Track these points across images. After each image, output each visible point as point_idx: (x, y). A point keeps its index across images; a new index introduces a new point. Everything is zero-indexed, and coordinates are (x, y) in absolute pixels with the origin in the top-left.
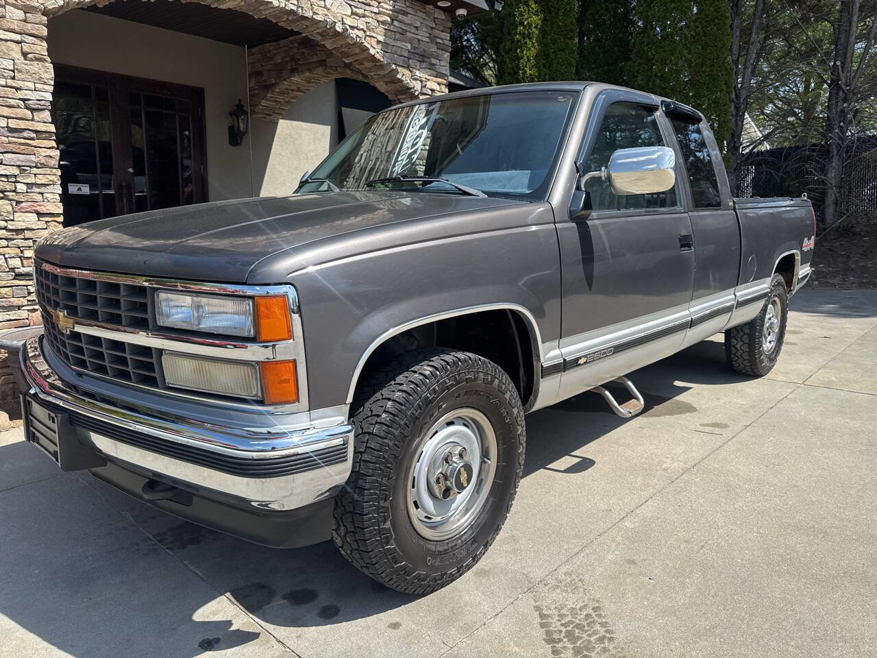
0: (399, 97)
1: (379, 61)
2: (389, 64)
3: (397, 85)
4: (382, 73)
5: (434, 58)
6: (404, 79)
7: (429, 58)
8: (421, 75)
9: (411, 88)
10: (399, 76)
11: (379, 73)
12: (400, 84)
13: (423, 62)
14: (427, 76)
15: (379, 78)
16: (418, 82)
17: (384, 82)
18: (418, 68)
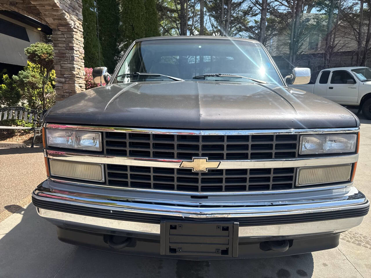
0: (59, 28)
1: (58, 7)
2: (62, 10)
3: (63, 21)
4: (55, 13)
5: (77, 10)
6: (67, 19)
7: (75, 10)
8: (74, 18)
9: (70, 24)
10: (66, 17)
11: (53, 13)
12: (65, 21)
13: (74, 11)
14: (76, 19)
15: (50, 16)
16: (73, 21)
17: (53, 18)
18: (72, 14)
